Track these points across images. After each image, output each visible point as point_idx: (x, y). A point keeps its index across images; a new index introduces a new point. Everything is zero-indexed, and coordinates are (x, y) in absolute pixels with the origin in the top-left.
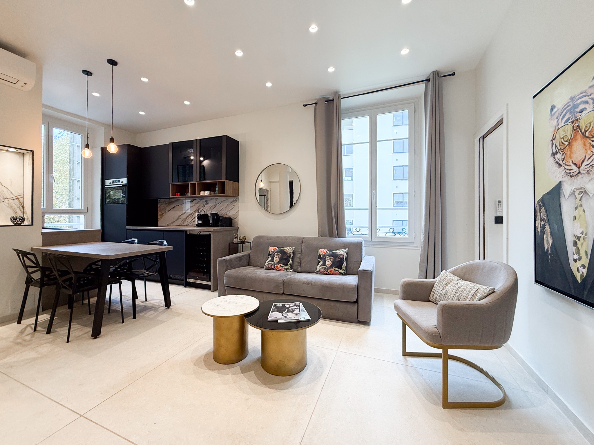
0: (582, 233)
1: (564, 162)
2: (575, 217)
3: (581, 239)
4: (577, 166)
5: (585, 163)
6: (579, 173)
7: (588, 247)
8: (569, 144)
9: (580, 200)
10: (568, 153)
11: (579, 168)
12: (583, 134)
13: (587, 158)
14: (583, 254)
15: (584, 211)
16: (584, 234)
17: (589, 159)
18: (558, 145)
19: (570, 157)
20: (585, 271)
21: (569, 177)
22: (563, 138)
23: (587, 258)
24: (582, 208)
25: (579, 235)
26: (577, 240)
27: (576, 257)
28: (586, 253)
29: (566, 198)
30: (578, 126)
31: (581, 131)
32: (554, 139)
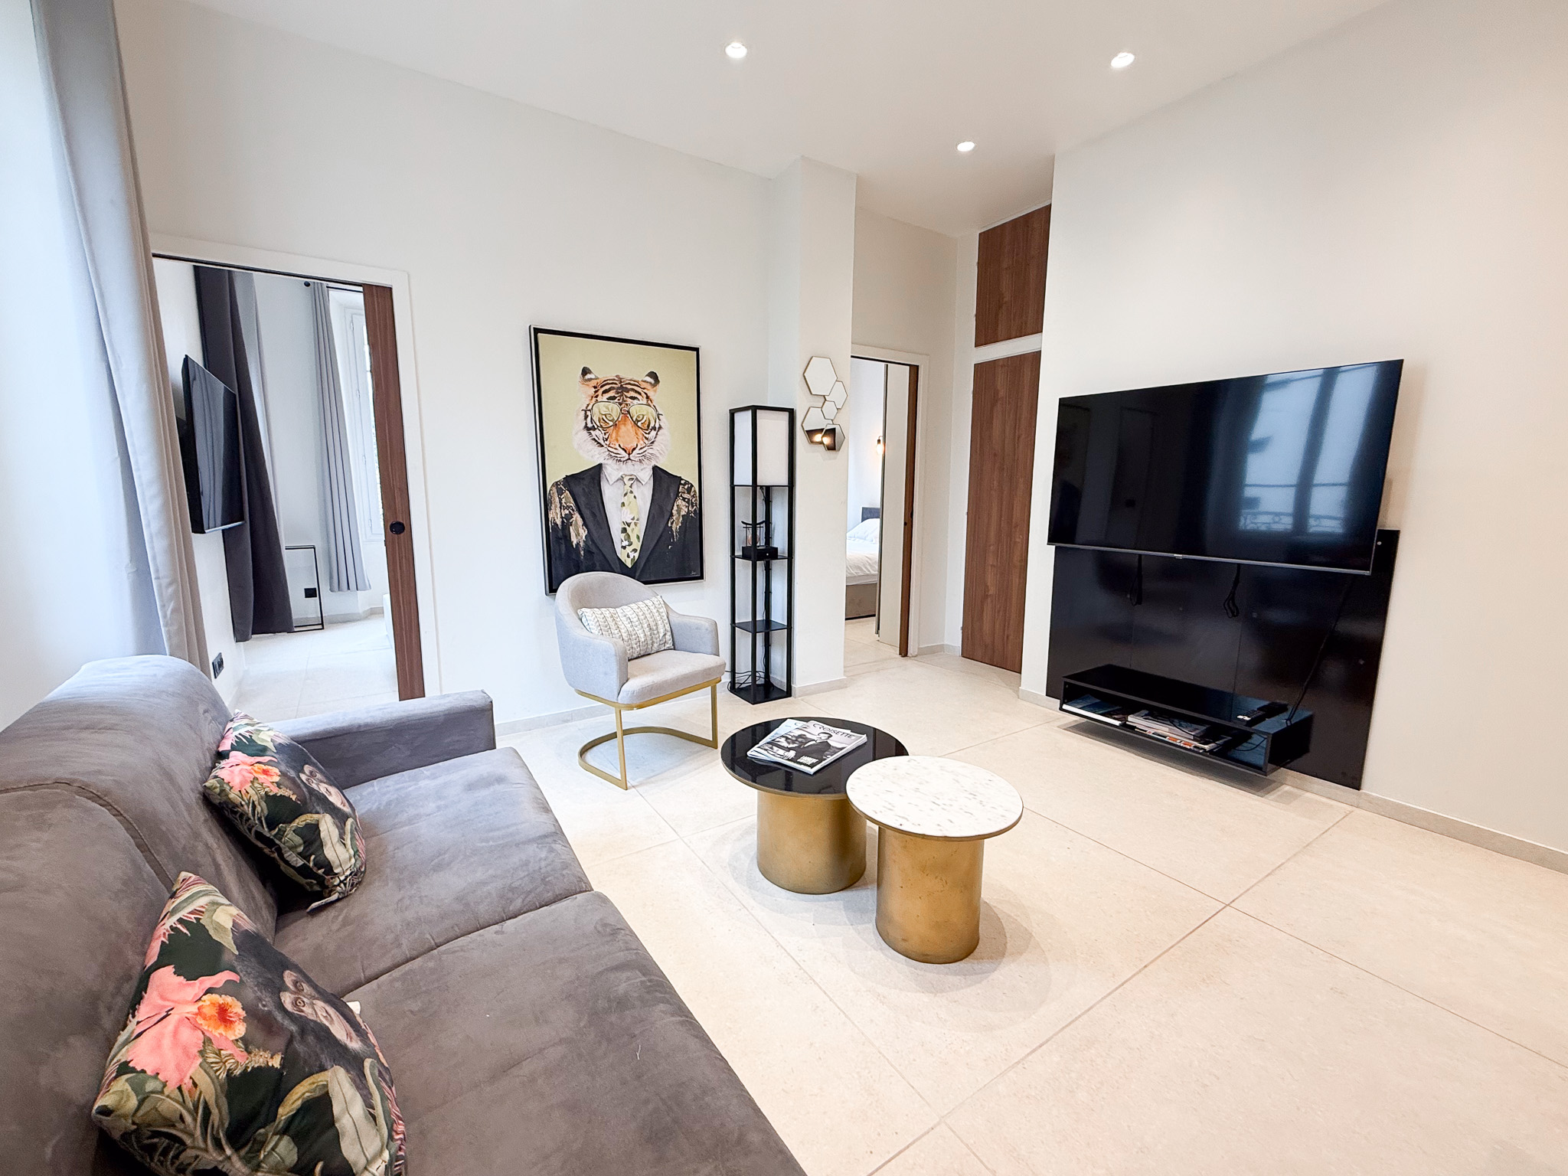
0: (633, 519)
1: (607, 443)
2: (623, 504)
3: (632, 525)
4: (626, 451)
5: (637, 451)
6: (629, 459)
7: (640, 531)
8: (615, 425)
9: (631, 487)
10: (614, 435)
11: (629, 454)
12: (634, 422)
13: (639, 447)
14: (634, 539)
15: (635, 497)
16: (636, 519)
17: (641, 449)
18: (596, 419)
19: (617, 441)
20: (637, 555)
21: (615, 461)
22: (605, 415)
23: (639, 541)
24: (633, 495)
25: (629, 521)
26: (627, 527)
27: (625, 543)
28: (638, 537)
29: (611, 483)
30: (628, 412)
31: (632, 418)
32: (589, 410)
